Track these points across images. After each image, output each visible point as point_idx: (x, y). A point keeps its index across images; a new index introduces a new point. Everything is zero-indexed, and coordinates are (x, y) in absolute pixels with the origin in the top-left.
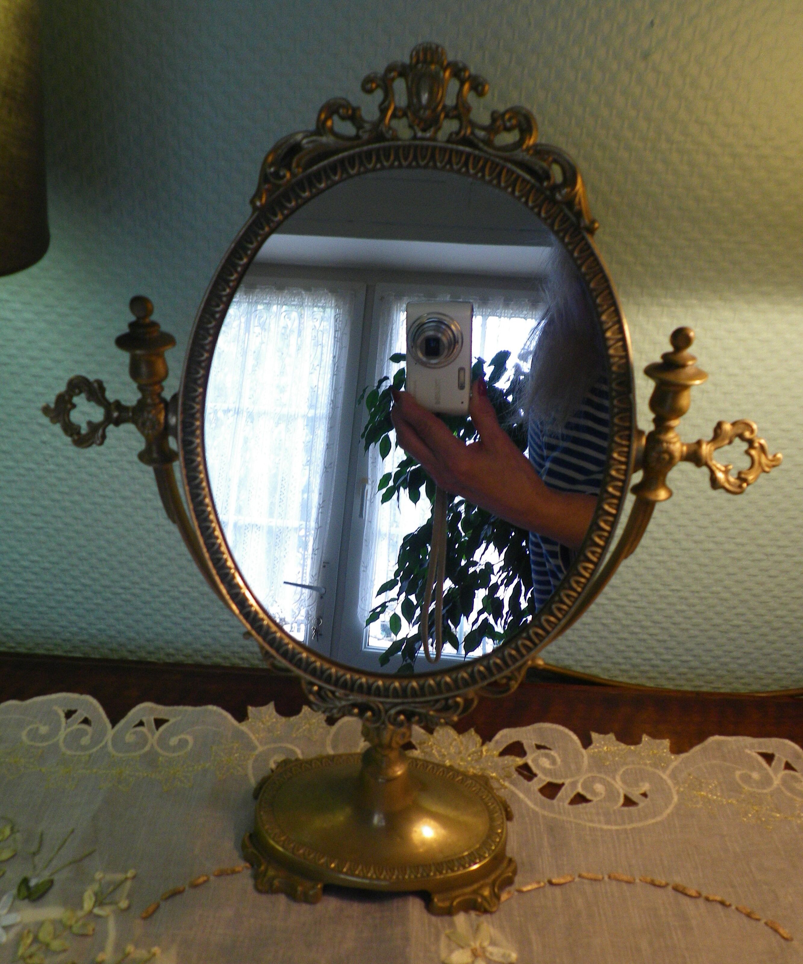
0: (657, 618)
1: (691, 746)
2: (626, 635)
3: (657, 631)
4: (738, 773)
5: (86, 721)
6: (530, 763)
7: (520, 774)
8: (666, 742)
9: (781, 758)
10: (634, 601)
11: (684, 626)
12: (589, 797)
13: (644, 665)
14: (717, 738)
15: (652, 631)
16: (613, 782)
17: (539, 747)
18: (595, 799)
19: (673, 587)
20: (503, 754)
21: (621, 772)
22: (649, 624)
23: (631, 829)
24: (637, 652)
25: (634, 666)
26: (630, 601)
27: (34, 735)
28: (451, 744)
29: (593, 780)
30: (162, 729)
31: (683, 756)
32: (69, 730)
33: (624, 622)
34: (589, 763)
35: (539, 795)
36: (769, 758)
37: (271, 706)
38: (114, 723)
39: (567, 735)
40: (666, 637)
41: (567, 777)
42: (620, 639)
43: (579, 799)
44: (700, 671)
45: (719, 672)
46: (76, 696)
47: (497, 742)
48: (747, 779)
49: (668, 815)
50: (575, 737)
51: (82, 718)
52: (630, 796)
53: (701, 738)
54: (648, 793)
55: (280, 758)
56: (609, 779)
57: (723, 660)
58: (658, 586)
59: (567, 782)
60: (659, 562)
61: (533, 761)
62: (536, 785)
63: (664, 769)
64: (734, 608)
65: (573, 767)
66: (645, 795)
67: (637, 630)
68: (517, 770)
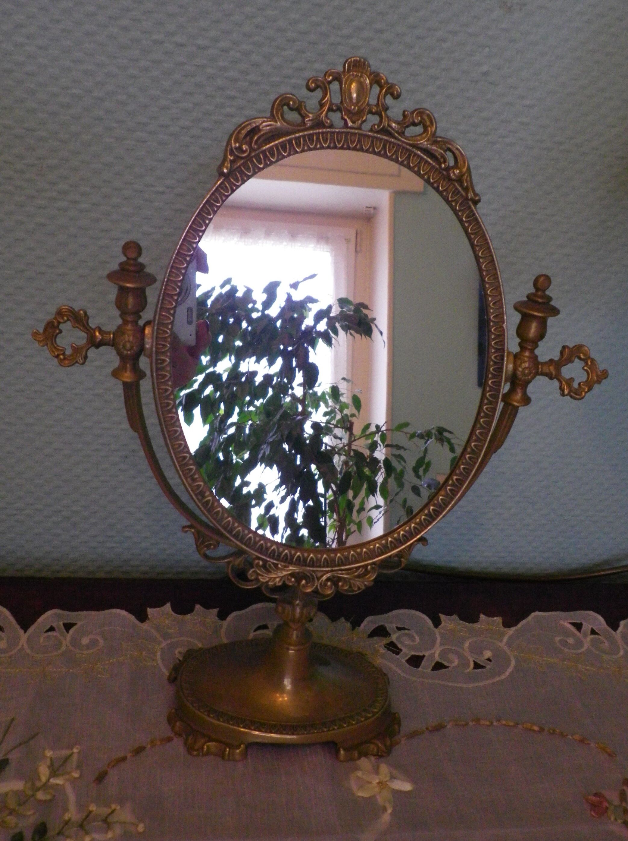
1: (518, 621)
4: (557, 639)
6: (395, 641)
7: (389, 649)
8: (499, 620)
9: (587, 627)
14: (537, 613)
16: (462, 652)
17: (399, 629)
18: (452, 666)
20: (370, 636)
21: (468, 644)
29: (447, 651)
30: (72, 631)
31: (514, 629)
34: (441, 639)
35: (407, 665)
36: (578, 626)
37: (168, 607)
38: (25, 628)
39: (420, 618)
41: (426, 651)
43: (438, 666)
47: (364, 627)
48: (564, 643)
49: (510, 673)
50: (428, 619)
53: (525, 615)
54: (491, 658)
55: (183, 650)
56: (459, 650)
59: (427, 654)
62: (403, 657)
66: (489, 660)
68: (385, 647)
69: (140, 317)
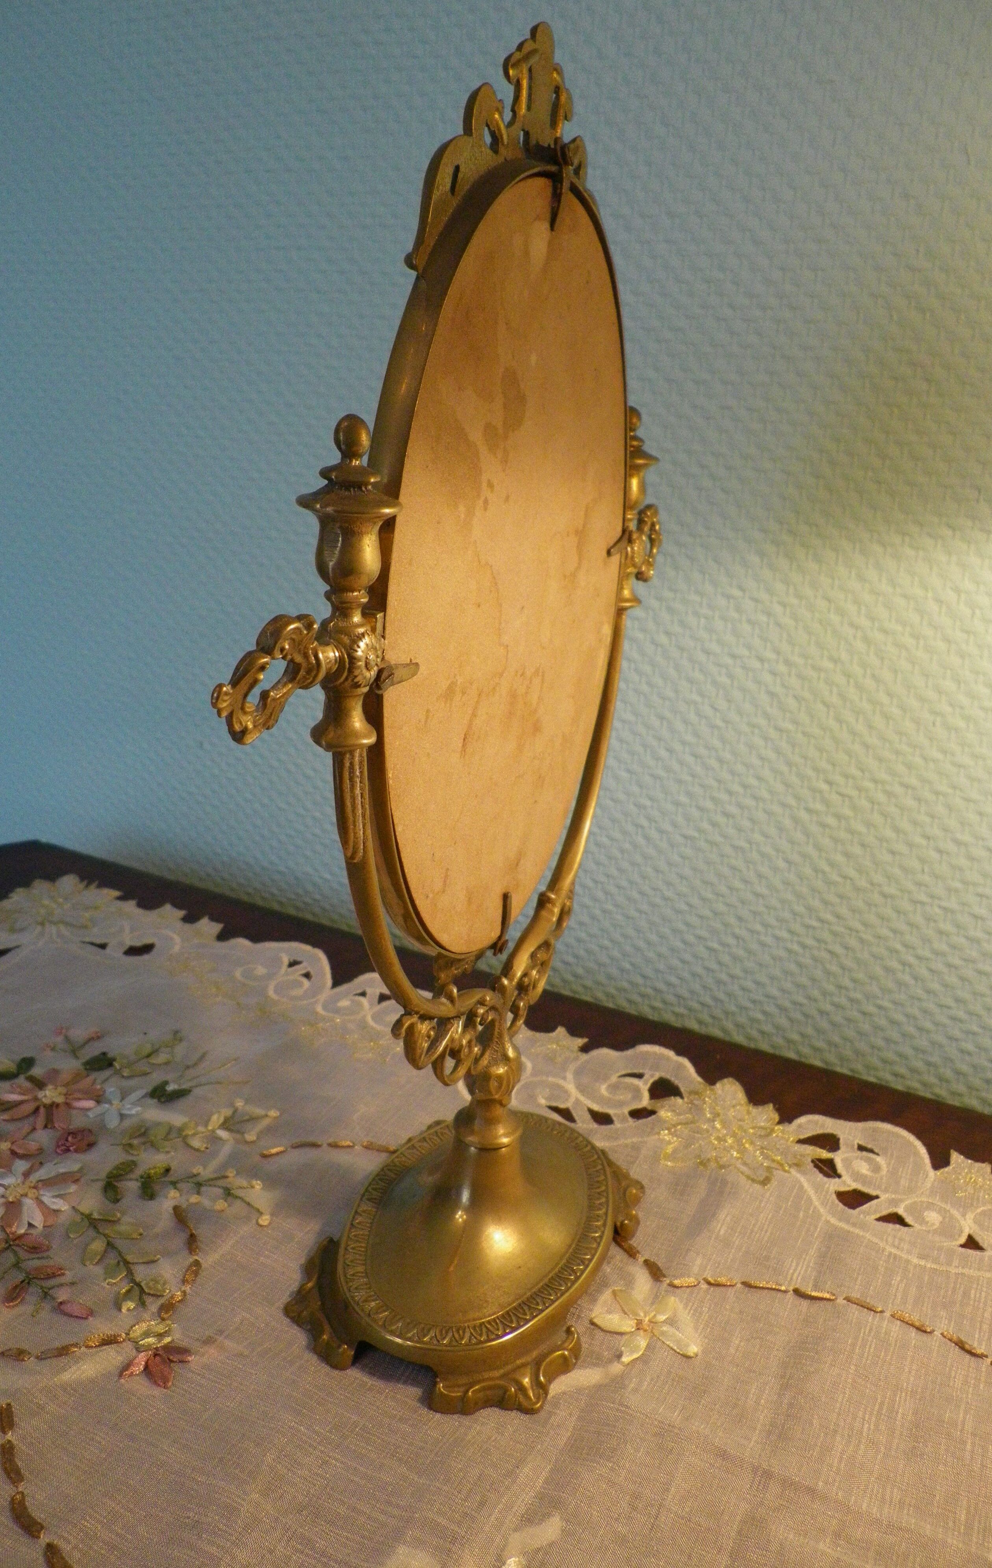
5: (307, 976)
7: (816, 1166)
12: (909, 1220)
16: (959, 1217)
17: (861, 1148)
18: (917, 1226)
20: (803, 1141)
21: (979, 1210)
28: (734, 1106)
29: (930, 1206)
30: (384, 1004)
32: (286, 978)
35: (834, 1197)
39: (911, 1146)
41: (886, 1191)
46: (306, 948)
47: (800, 1126)
51: (304, 972)
52: (978, 1238)
56: (955, 1213)
59: (884, 1197)
65: (904, 1183)
68: (813, 1161)
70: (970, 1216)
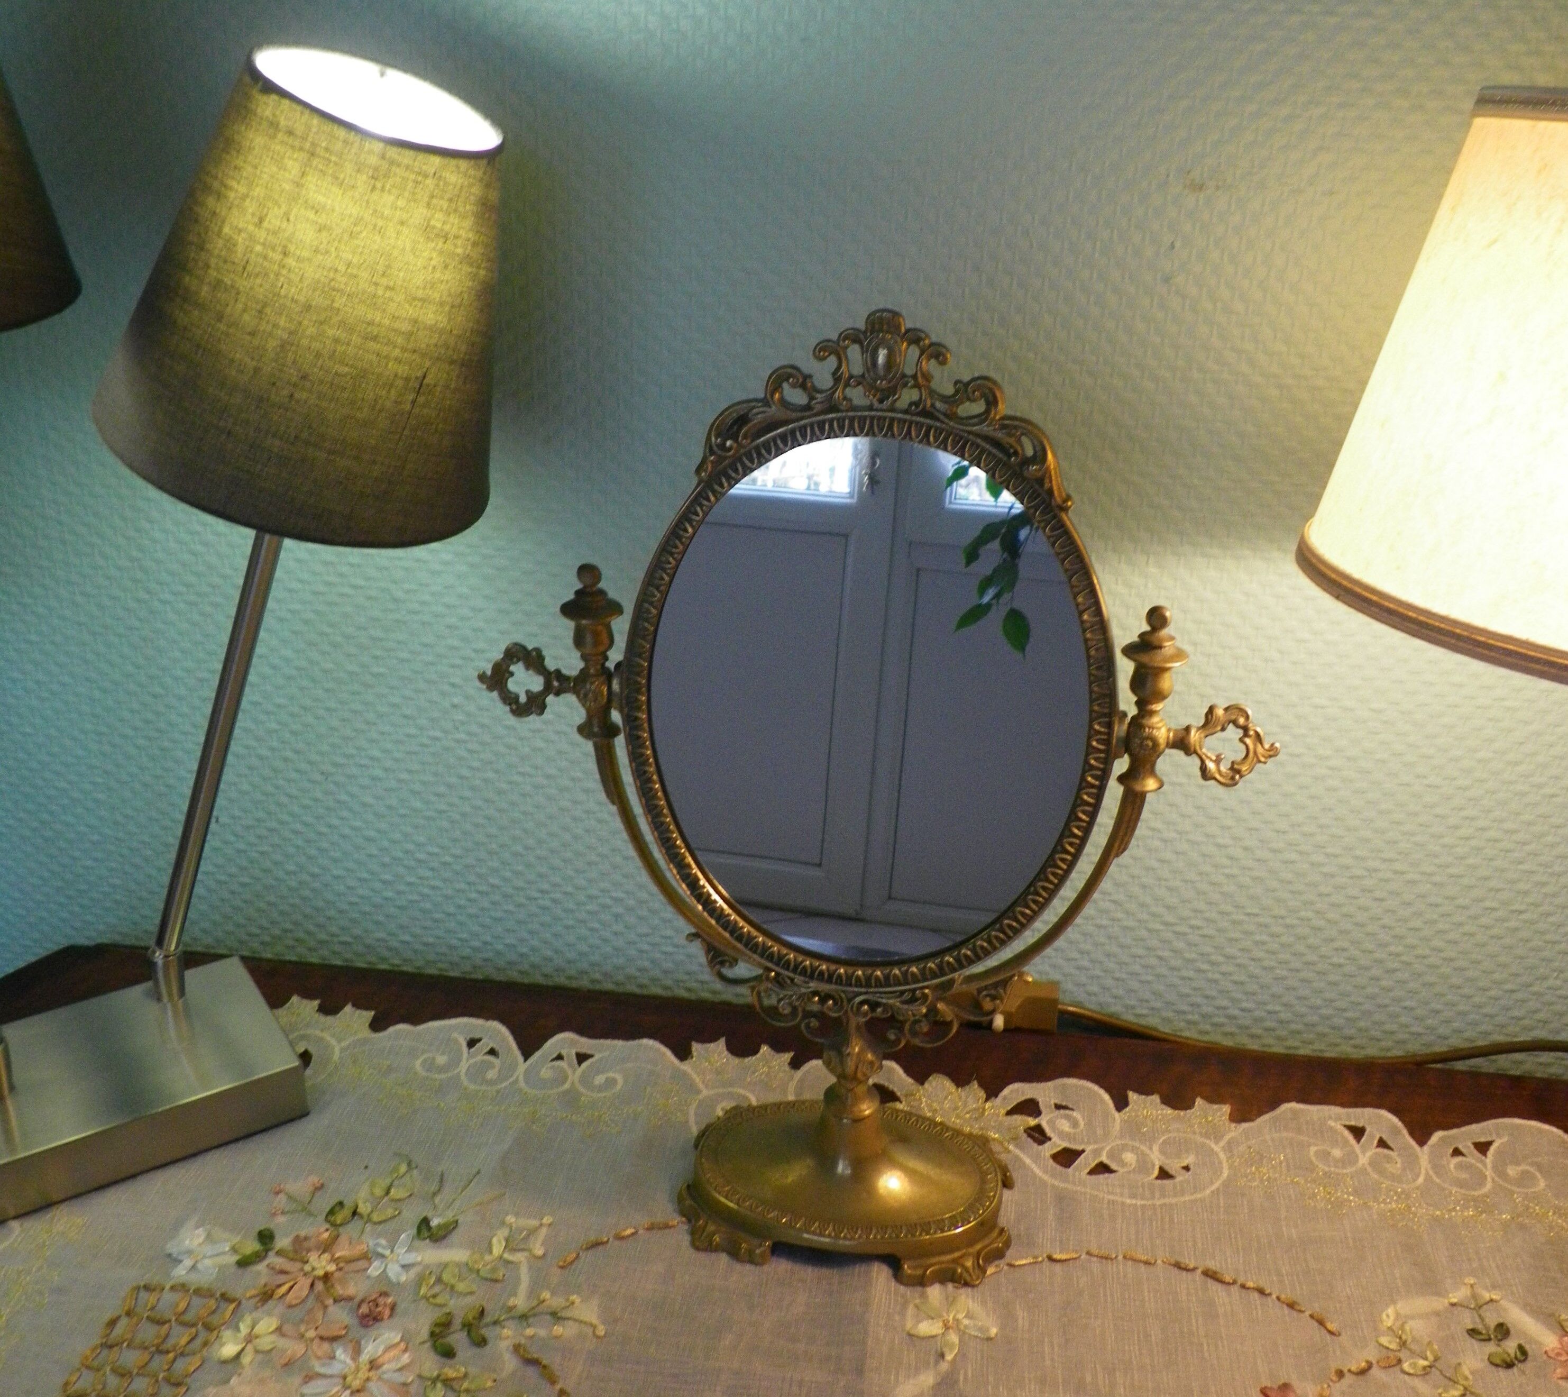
0: (1230, 951)
1: (1260, 1113)
2: (1191, 974)
3: (1231, 969)
4: (1313, 1149)
5: (492, 1052)
6: (1044, 1125)
7: (1030, 1136)
8: (1226, 1109)
9: (1373, 1133)
10: (1198, 928)
11: (1266, 963)
12: (1113, 1166)
13: (1218, 1016)
14: (1293, 1105)
15: (1224, 968)
16: (1148, 1152)
17: (1058, 1107)
18: (1121, 1170)
19: (1249, 911)
20: (1009, 1113)
21: (1161, 1141)
22: (1220, 959)
23: (1161, 1206)
24: (1207, 997)
25: (1204, 1016)
26: (1192, 927)
27: (430, 1065)
28: (946, 1098)
29: (1124, 1148)
30: (585, 1065)
31: (1245, 1125)
32: (471, 1061)
33: (1187, 955)
34: (1121, 1129)
35: (1051, 1161)
36: (1358, 1132)
37: (722, 1043)
38: (526, 1056)
39: (1096, 1093)
40: (1243, 978)
41: (1089, 1143)
42: (1183, 978)
43: (1102, 1169)
44: (1293, 1026)
45: (1320, 1029)
46: (479, 1022)
47: (1005, 1098)
48: (1325, 1156)
49: (1213, 1192)
50: (1106, 1097)
51: (488, 1048)
52: (1167, 1168)
53: (1273, 1105)
54: (1191, 1167)
55: (729, 1104)
56: (1143, 1148)
57: (1324, 1011)
58: (1229, 908)
59: (1089, 1149)
60: (1228, 876)
61: (1048, 1122)
62: (1048, 1150)
63: (1218, 1139)
64: (1332, 940)
65: (1099, 1132)
66: (1187, 1168)
67: (1205, 967)
68: (1026, 1132)
69: (606, 659)
70: (1156, 1148)
